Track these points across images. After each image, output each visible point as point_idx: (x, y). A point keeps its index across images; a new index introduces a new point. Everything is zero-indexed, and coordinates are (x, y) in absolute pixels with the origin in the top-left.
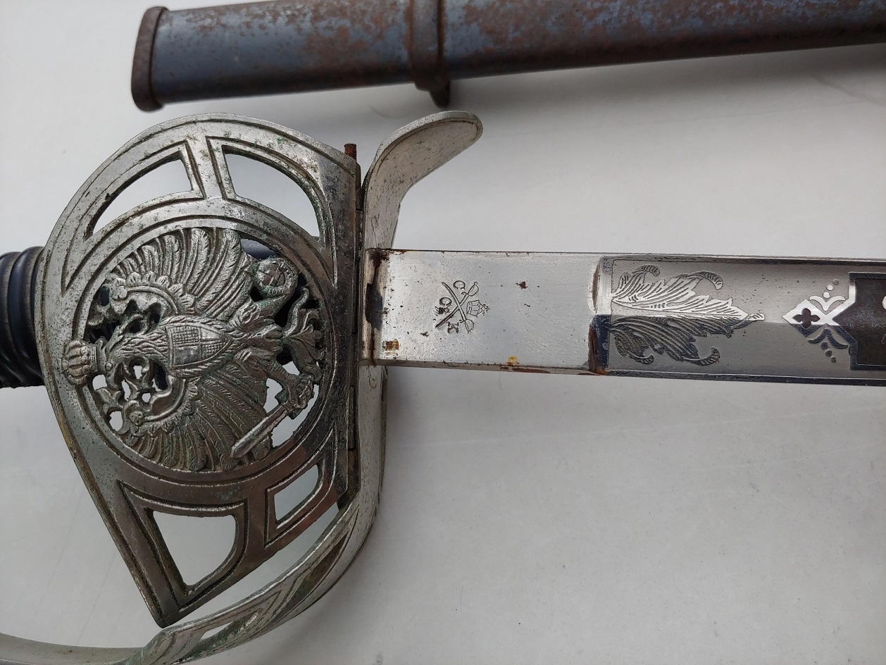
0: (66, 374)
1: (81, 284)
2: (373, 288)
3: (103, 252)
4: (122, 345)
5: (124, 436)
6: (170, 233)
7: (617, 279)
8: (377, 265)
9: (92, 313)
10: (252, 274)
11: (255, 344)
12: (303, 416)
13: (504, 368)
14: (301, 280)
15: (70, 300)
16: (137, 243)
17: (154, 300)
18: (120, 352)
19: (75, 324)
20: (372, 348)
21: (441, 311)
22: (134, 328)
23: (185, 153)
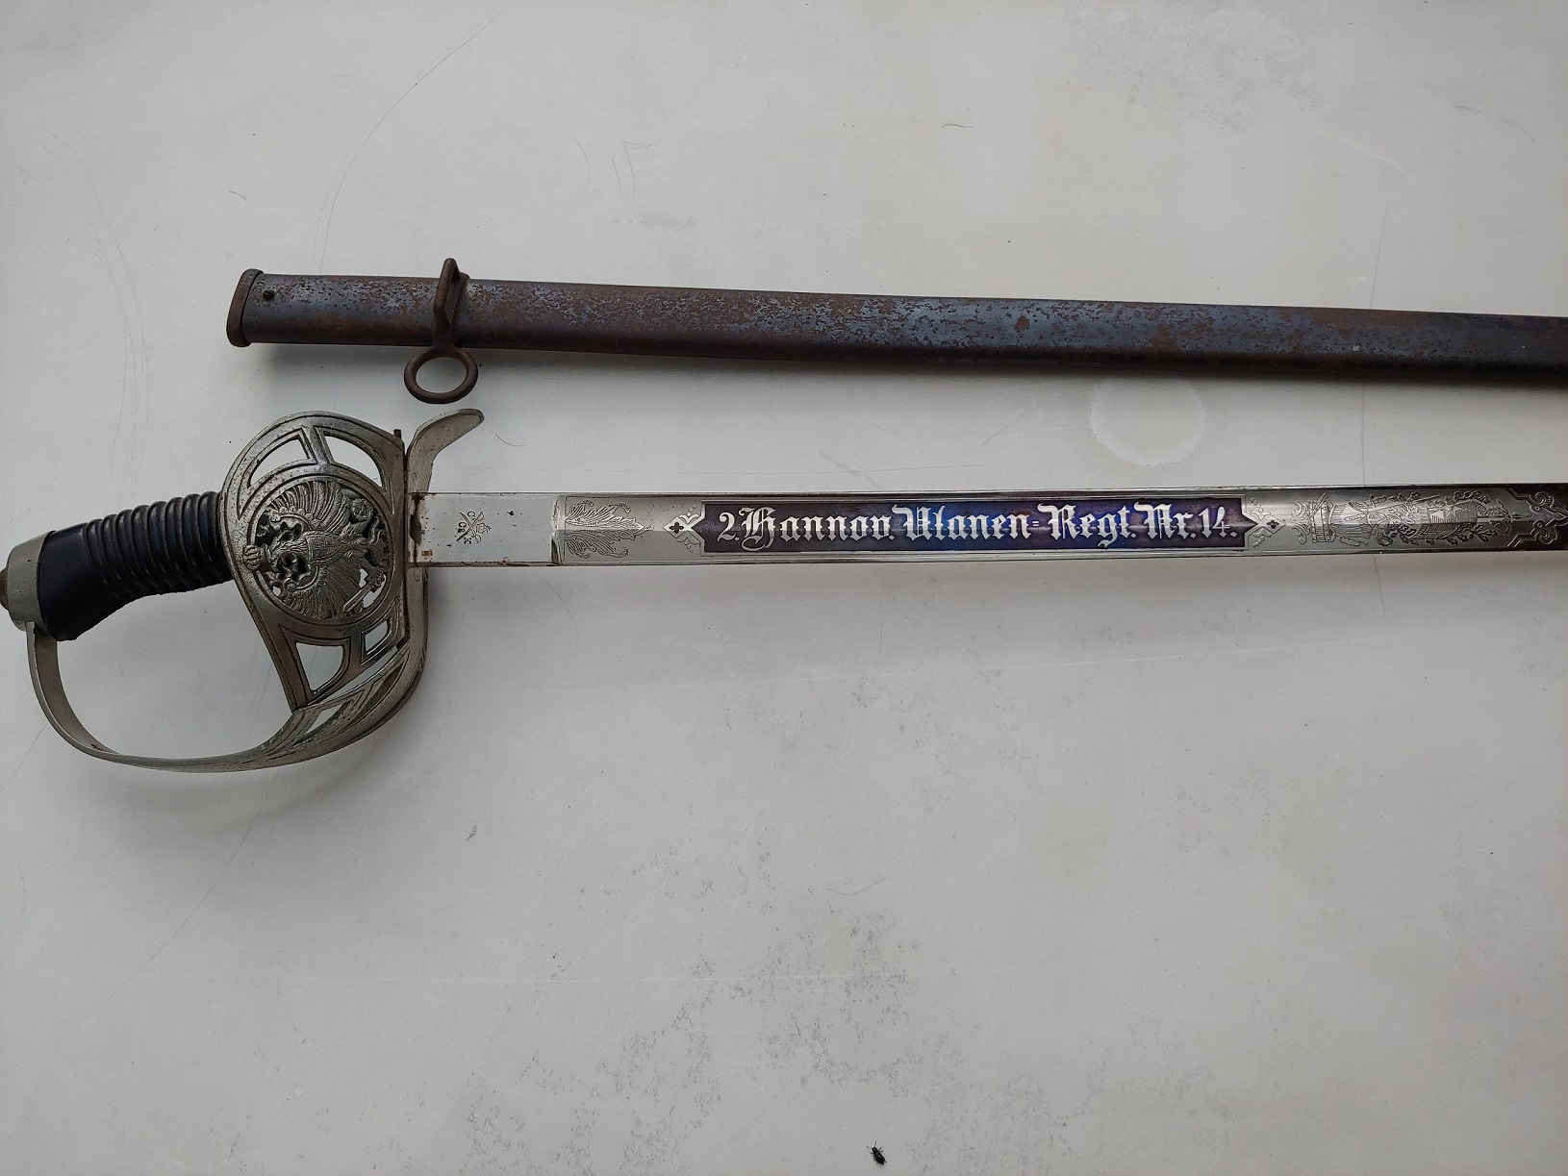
0: (246, 564)
1: (250, 513)
2: (414, 518)
3: (262, 494)
4: (278, 548)
5: (283, 598)
6: (301, 484)
7: (568, 508)
8: (417, 503)
9: (258, 530)
10: (349, 508)
11: (354, 548)
12: (379, 590)
13: (501, 564)
14: (375, 512)
15: (244, 522)
16: (282, 490)
17: (297, 522)
18: (279, 551)
19: (248, 536)
20: (415, 555)
21: (460, 531)
22: (286, 538)
23: (302, 436)
